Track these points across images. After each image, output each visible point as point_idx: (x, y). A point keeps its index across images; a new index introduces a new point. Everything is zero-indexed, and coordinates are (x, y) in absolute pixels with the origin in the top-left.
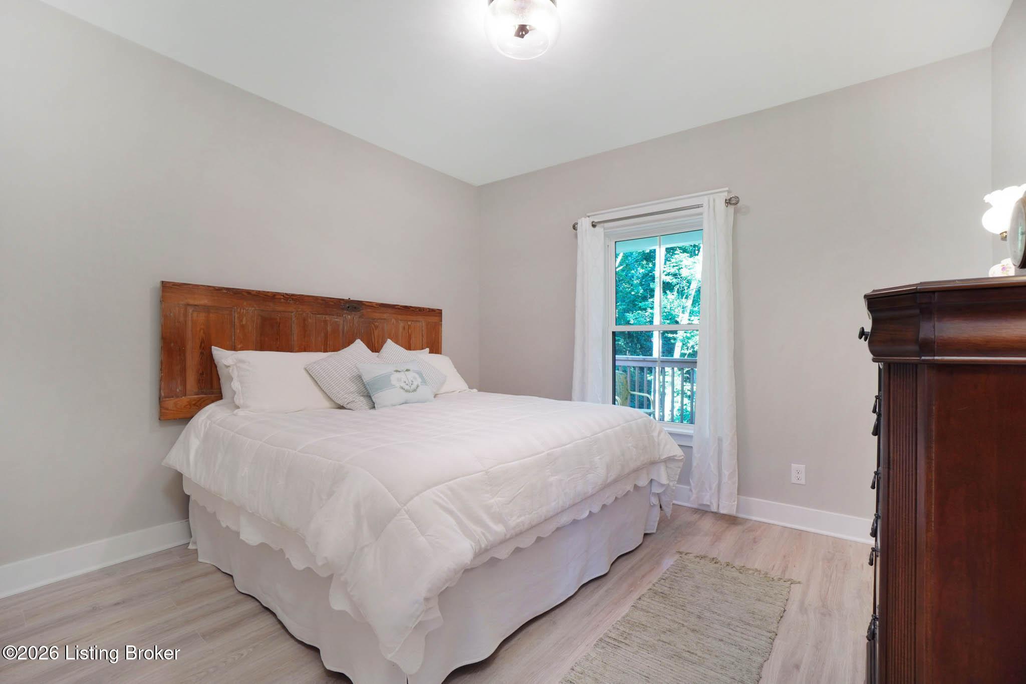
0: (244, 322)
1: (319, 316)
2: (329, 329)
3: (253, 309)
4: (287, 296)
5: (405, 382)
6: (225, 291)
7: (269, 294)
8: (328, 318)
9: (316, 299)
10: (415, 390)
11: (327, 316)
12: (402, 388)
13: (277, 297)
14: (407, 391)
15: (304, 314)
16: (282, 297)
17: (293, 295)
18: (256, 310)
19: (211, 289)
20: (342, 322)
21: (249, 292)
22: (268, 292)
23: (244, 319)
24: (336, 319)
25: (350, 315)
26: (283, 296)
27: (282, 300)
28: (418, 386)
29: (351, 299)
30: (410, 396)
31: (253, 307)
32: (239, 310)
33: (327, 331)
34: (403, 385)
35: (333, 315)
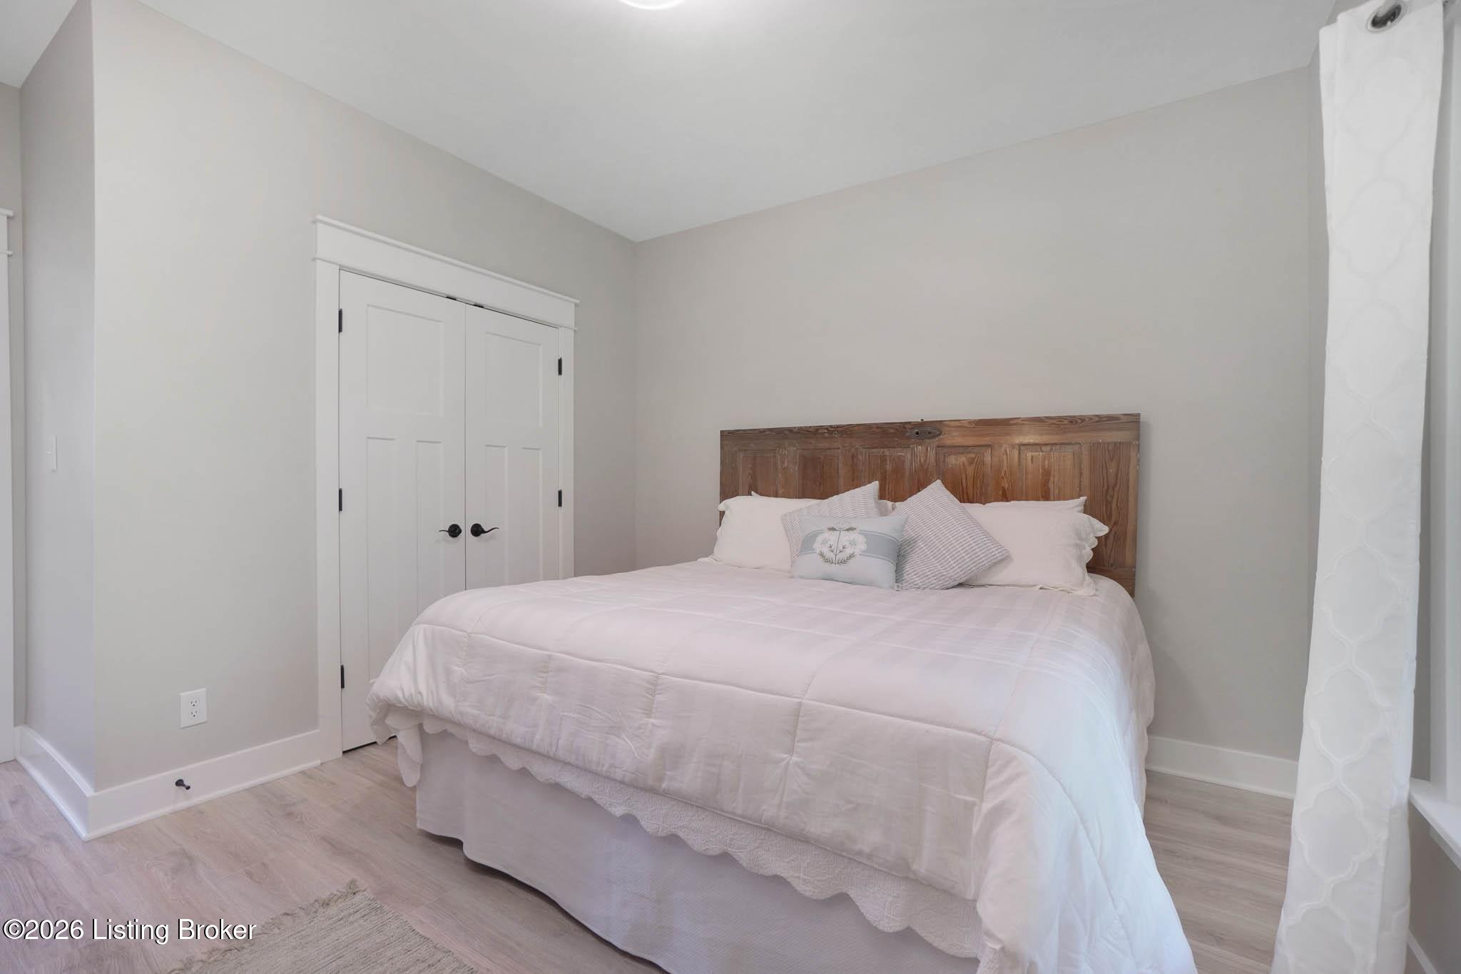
0: (786, 465)
1: (873, 450)
2: (889, 467)
3: (795, 449)
4: (832, 429)
5: (831, 547)
6: (768, 433)
7: (810, 430)
8: (887, 452)
9: (868, 427)
10: (843, 562)
11: (886, 450)
12: (822, 555)
13: (820, 431)
14: (827, 561)
15: (853, 449)
16: (826, 431)
17: (838, 427)
18: (798, 449)
19: (756, 432)
20: (909, 457)
21: (790, 430)
22: (810, 427)
23: (786, 460)
24: (900, 453)
25: (920, 444)
26: (827, 429)
27: (826, 435)
28: (851, 556)
29: (925, 420)
30: (835, 569)
31: (795, 446)
32: (781, 452)
33: (886, 471)
34: (826, 550)
35: (895, 448)
